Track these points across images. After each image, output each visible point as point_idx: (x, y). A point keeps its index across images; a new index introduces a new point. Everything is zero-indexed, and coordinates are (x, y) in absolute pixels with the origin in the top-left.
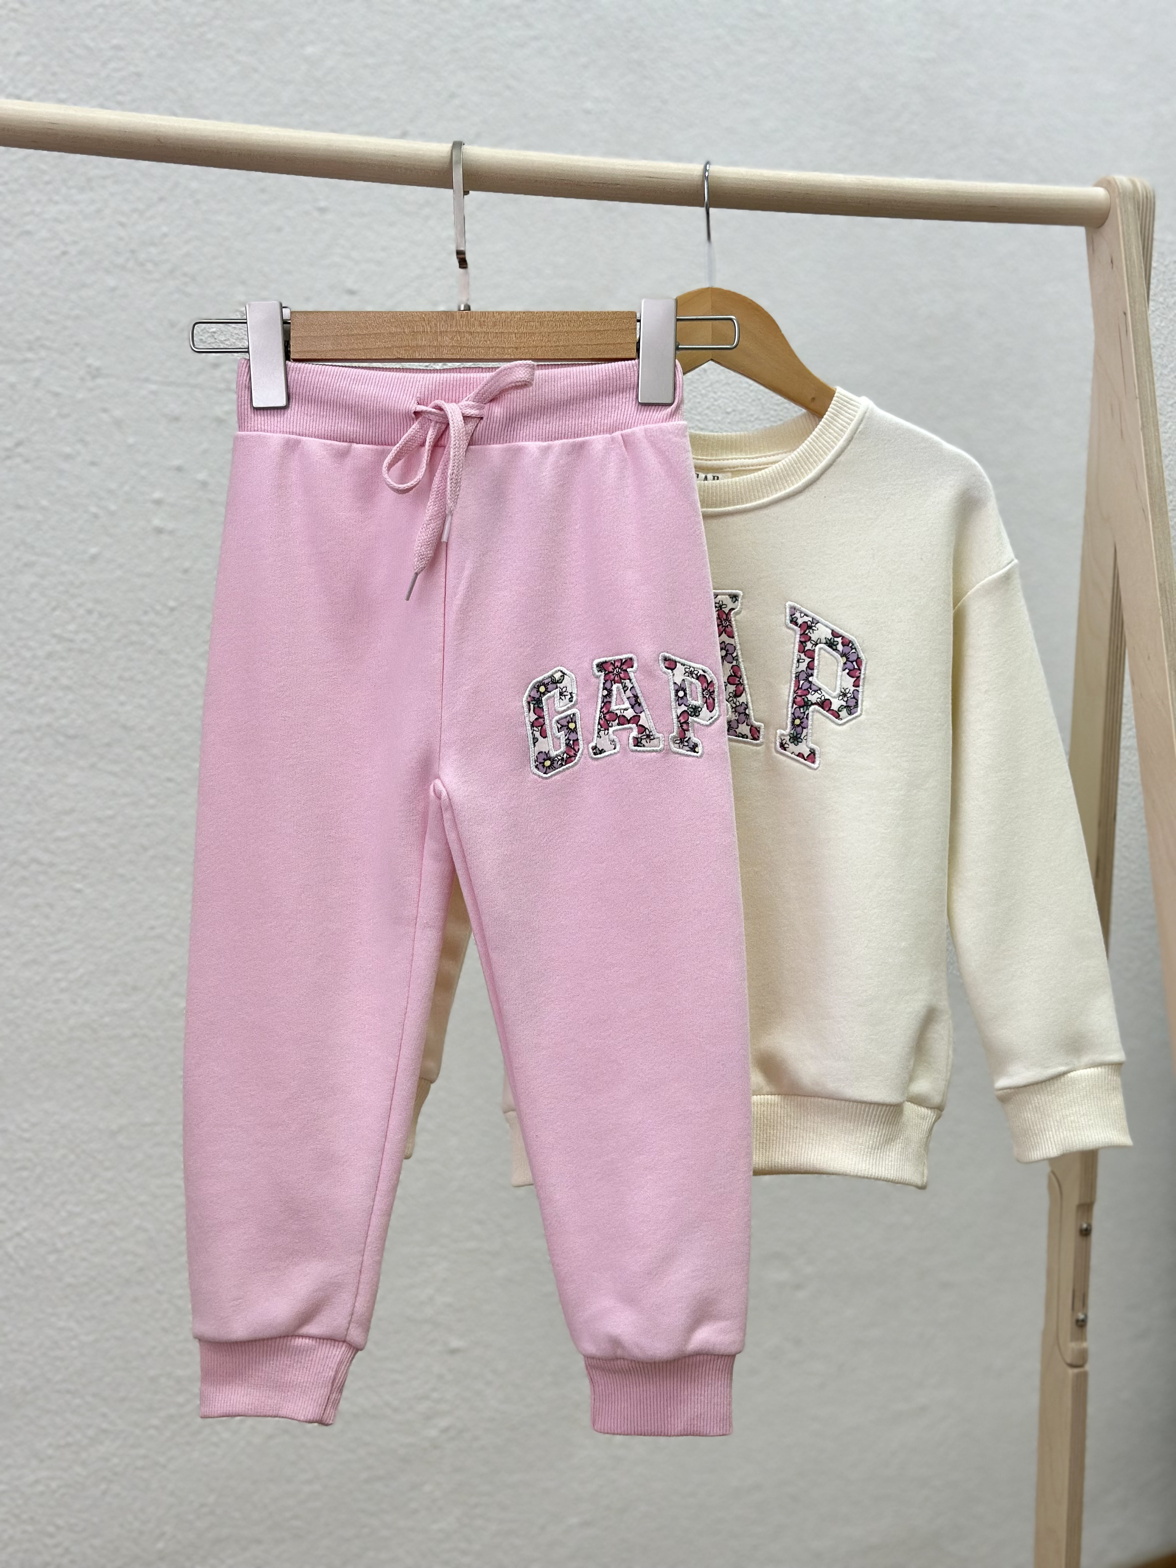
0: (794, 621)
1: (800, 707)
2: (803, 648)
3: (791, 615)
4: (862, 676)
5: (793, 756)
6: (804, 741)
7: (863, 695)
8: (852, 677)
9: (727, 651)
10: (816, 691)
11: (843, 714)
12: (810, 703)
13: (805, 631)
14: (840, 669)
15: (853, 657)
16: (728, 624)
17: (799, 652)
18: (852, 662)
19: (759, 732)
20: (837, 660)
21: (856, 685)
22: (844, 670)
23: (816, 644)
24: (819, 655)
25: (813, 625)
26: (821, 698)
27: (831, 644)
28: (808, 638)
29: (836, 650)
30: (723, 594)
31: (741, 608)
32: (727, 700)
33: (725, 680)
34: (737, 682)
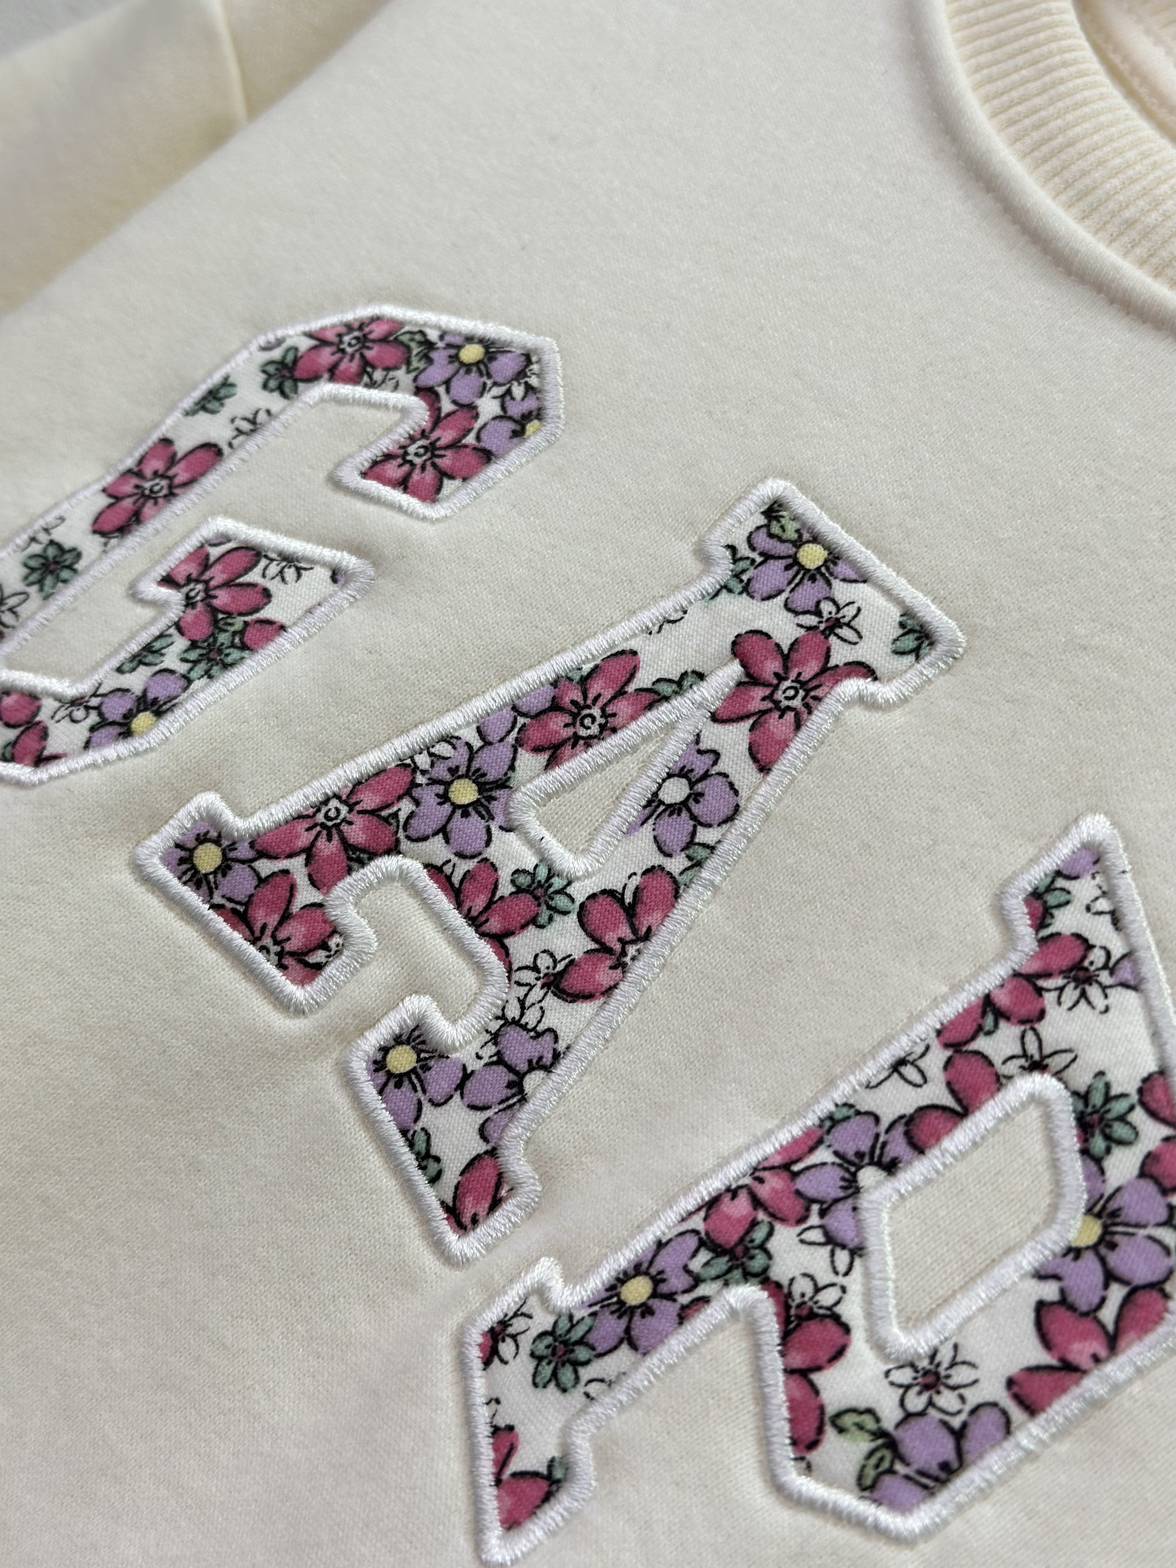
0: (1043, 904)
1: (706, 1242)
3: (1058, 874)
4: (1089, 1385)
5: (482, 1414)
6: (576, 1397)
7: (1014, 1469)
8: (1046, 1340)
10: (831, 1241)
12: (758, 1263)
13: (1048, 975)
14: (1032, 1259)
15: (1134, 1260)
16: (797, 703)
17: (939, 1033)
18: (1110, 1277)
19: (496, 1203)
21: (1027, 1393)
22: (1041, 1276)
23: (1037, 1066)
24: (1004, 1116)
26: (818, 1290)
27: (1097, 1122)
28: (1028, 1008)
29: (1093, 1157)
30: (887, 592)
31: (904, 700)
32: (510, 971)
33: (580, 892)
34: (611, 939)
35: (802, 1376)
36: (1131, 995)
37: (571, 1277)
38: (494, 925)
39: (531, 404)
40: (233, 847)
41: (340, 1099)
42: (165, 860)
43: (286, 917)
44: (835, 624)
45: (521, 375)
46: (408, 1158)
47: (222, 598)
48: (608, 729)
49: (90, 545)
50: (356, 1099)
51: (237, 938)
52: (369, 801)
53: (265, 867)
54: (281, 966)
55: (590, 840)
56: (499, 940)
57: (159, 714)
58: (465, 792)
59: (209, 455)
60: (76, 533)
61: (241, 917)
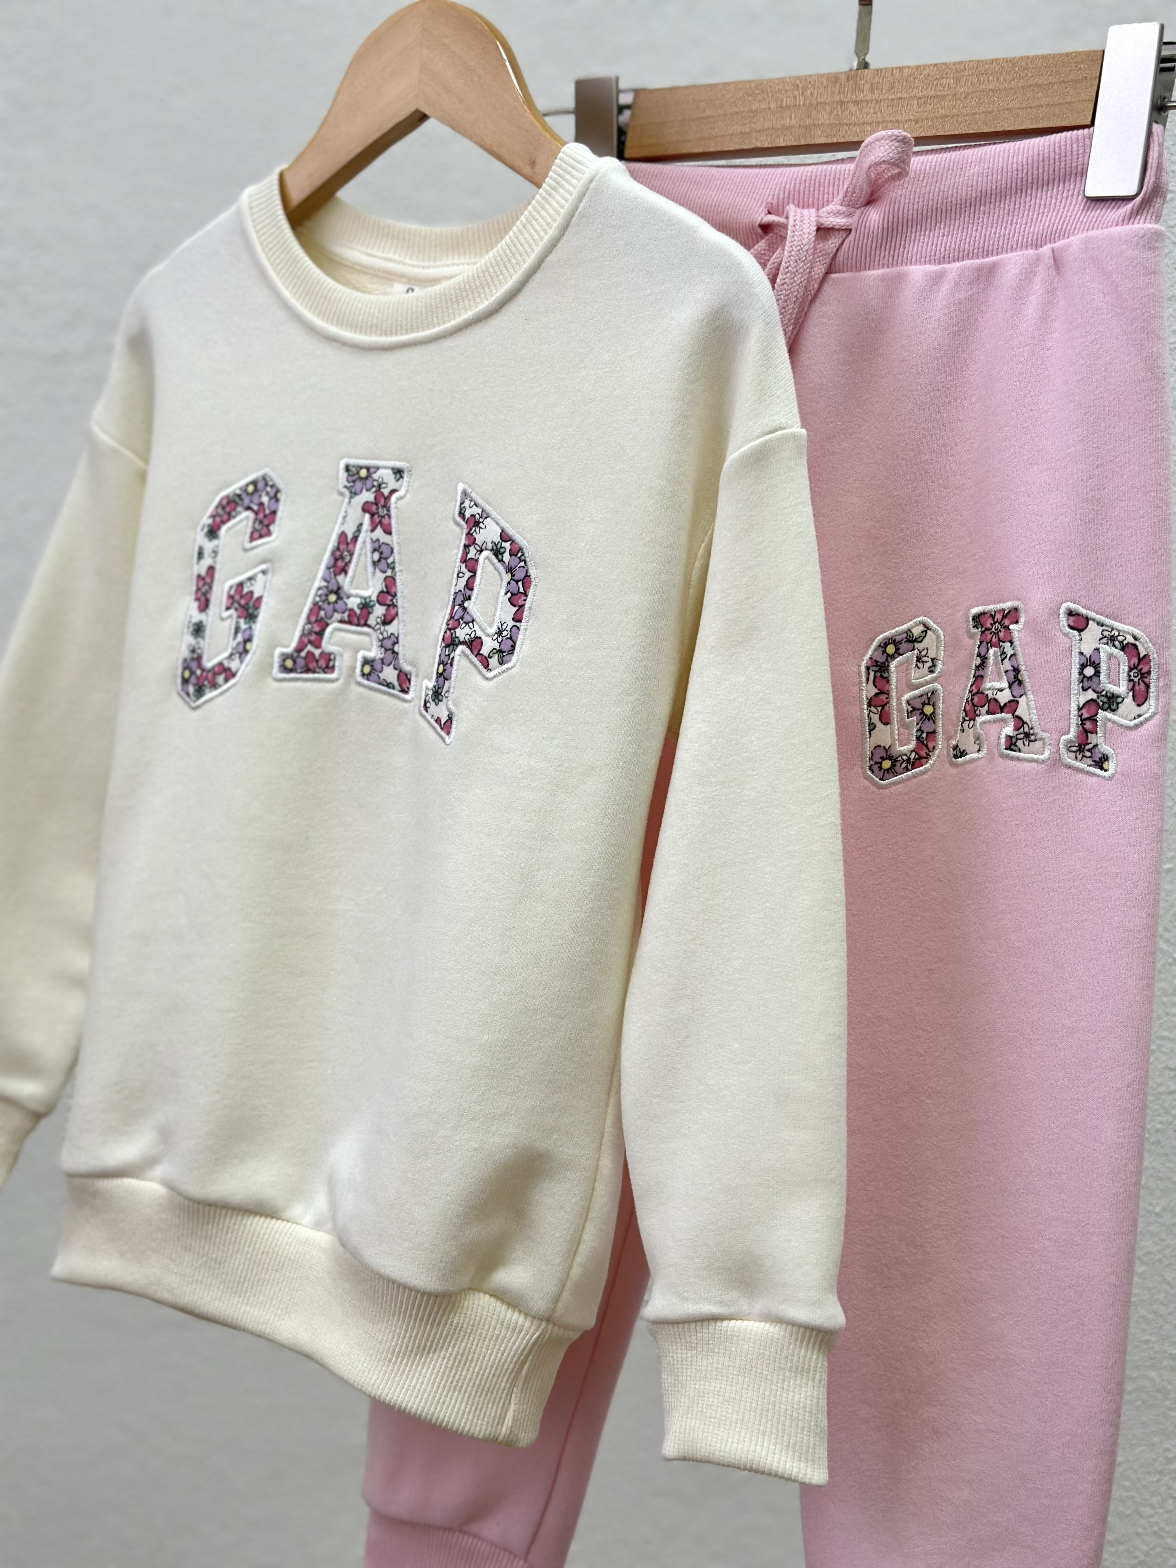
0: (462, 514)
1: (447, 646)
2: (466, 556)
3: (461, 504)
4: (526, 606)
5: (432, 721)
6: (445, 700)
7: (525, 634)
8: (514, 606)
9: (382, 553)
10: (469, 623)
12: (459, 641)
13: (472, 529)
14: (503, 591)
15: (519, 574)
16: (386, 512)
17: (461, 561)
18: (517, 582)
19: (409, 680)
20: (501, 578)
21: (517, 618)
22: (506, 594)
23: (481, 551)
24: (482, 568)
25: (481, 520)
26: (472, 635)
27: (497, 552)
28: (472, 540)
29: (501, 561)
30: (385, 467)
31: (407, 491)
32: (373, 629)
33: (374, 598)
34: (389, 602)
35: (478, 654)
36: (488, 519)
37: (430, 679)
38: (362, 622)
39: (274, 490)
40: (292, 656)
41: (361, 690)
42: (281, 672)
43: (317, 661)
44: (379, 486)
45: (266, 485)
46: (385, 688)
47: (243, 602)
48: (351, 555)
49: (202, 617)
50: (365, 686)
51: (310, 676)
52: (313, 619)
53: (303, 654)
54: (325, 673)
55: (368, 584)
56: (366, 625)
57: (251, 641)
58: (333, 598)
59: (211, 570)
60: (197, 617)
61: (308, 670)
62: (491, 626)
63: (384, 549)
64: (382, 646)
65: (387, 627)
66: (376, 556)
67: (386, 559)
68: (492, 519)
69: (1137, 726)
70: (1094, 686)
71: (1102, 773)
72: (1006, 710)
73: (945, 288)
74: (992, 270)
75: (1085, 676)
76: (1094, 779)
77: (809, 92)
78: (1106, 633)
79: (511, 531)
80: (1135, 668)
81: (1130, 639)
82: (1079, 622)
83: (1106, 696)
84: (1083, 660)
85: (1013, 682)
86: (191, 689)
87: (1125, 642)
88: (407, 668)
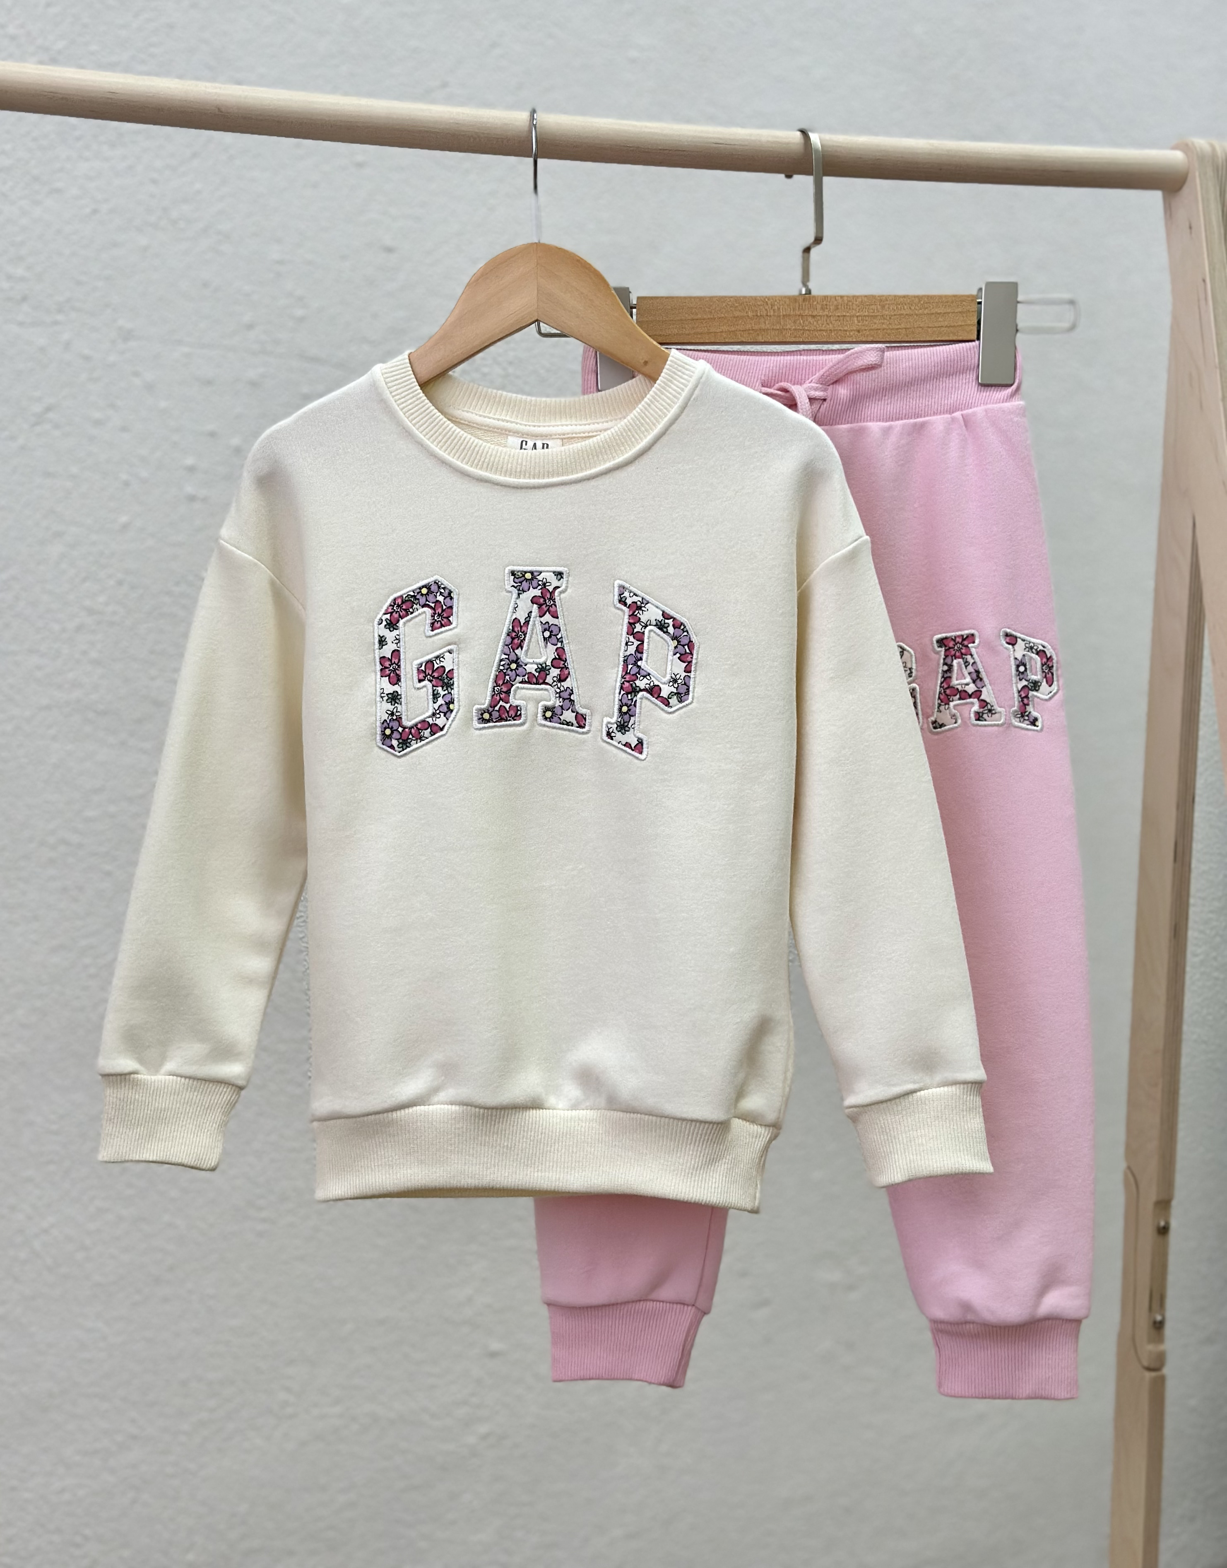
0: (622, 601)
1: (627, 694)
2: (632, 630)
3: (620, 595)
4: (694, 661)
5: (620, 746)
6: (632, 730)
7: (695, 681)
8: (684, 662)
9: (551, 632)
10: (644, 677)
11: (674, 701)
12: (638, 689)
13: (635, 612)
14: (671, 653)
15: (685, 641)
16: (552, 603)
17: (628, 634)
18: (683, 646)
19: (585, 719)
20: (668, 644)
21: (688, 670)
22: (675, 654)
23: (646, 626)
24: (649, 638)
25: (643, 605)
26: (650, 684)
27: (661, 626)
28: (638, 619)
29: (666, 632)
30: (547, 571)
31: (567, 587)
32: (551, 685)
33: (549, 663)
34: (562, 666)
35: (658, 697)
36: (649, 604)
37: (611, 717)
38: (541, 681)
39: (447, 591)
40: (488, 710)
41: (546, 729)
42: (479, 723)
43: (508, 712)
44: (544, 584)
45: (439, 587)
46: (565, 727)
47: (436, 675)
48: (525, 634)
49: (396, 688)
50: (548, 726)
51: (503, 723)
52: (501, 682)
53: (497, 708)
54: (515, 720)
55: (542, 654)
56: (544, 683)
57: (453, 703)
58: (514, 666)
59: (396, 652)
60: (390, 689)
61: (501, 719)
62: (664, 676)
63: (552, 628)
64: (560, 697)
65: (562, 683)
66: (547, 634)
67: (556, 635)
68: (653, 604)
69: (1050, 698)
70: (1025, 678)
71: (1035, 728)
72: (973, 696)
73: (893, 438)
74: (923, 425)
75: (1020, 672)
76: (1030, 733)
77: (776, 308)
78: (1027, 645)
79: (668, 611)
80: (1045, 664)
81: (1041, 648)
82: (1012, 640)
83: (1032, 683)
84: (1018, 663)
85: (976, 680)
86: (395, 743)
87: (1038, 650)
88: (582, 711)
